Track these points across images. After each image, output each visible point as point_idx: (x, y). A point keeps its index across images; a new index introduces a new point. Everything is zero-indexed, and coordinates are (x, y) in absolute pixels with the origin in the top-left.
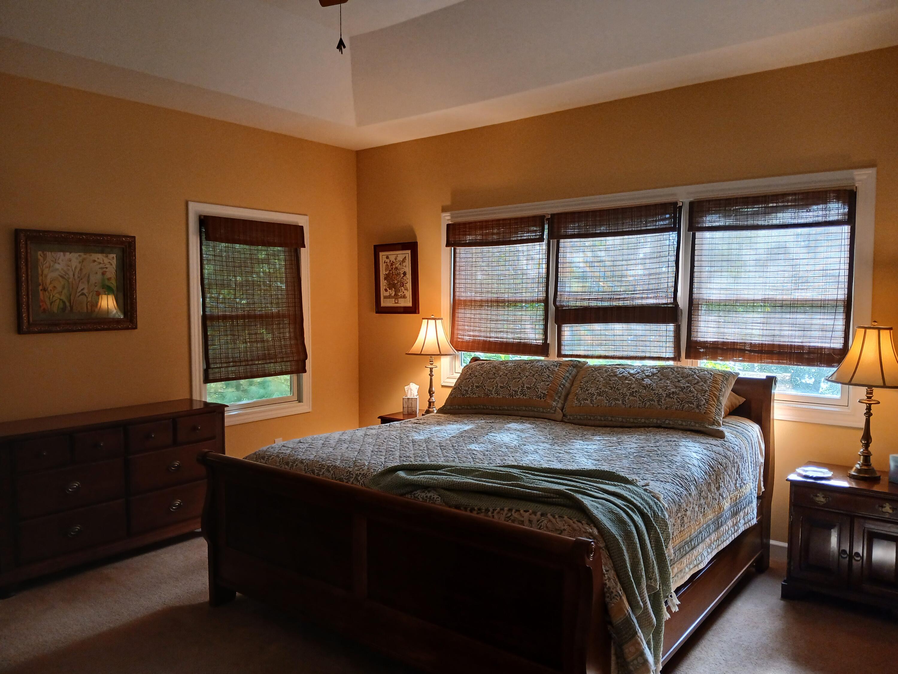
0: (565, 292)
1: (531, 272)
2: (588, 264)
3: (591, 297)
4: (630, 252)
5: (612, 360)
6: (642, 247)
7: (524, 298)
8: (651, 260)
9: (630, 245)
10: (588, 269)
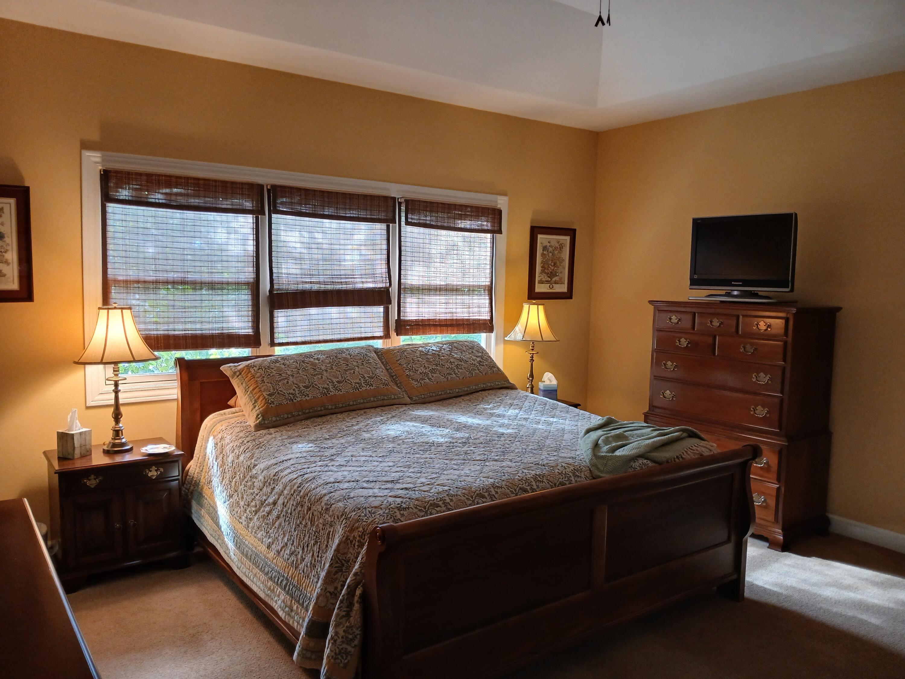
0: (282, 273)
1: (233, 249)
2: (306, 246)
3: (312, 280)
4: (346, 237)
5: (338, 343)
6: (358, 233)
7: (224, 280)
8: (366, 247)
9: (347, 230)
10: (305, 251)
